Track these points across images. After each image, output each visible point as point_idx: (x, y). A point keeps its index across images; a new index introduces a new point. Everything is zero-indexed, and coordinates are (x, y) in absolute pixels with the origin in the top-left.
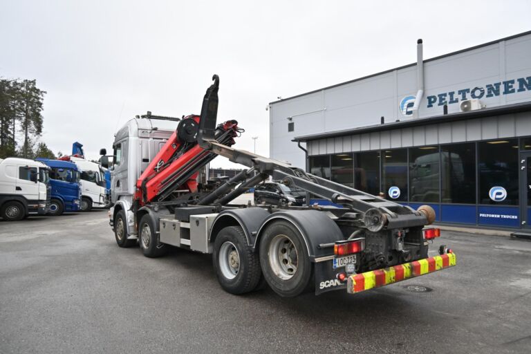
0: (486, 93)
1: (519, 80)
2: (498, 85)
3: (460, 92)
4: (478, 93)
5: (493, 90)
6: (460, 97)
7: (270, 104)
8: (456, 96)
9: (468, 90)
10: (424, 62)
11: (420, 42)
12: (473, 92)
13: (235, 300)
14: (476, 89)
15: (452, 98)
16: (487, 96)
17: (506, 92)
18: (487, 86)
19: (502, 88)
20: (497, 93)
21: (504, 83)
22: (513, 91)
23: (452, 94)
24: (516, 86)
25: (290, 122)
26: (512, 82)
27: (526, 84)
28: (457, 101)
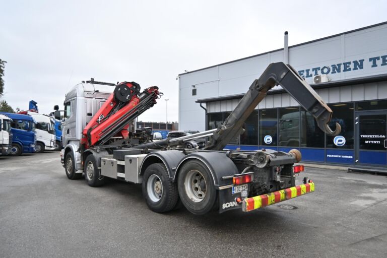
0: (331, 71)
1: (354, 62)
2: (339, 65)
3: (313, 70)
4: (326, 70)
5: (336, 69)
6: (314, 73)
7: (179, 75)
8: (311, 72)
9: (319, 69)
10: (289, 48)
11: (286, 33)
12: (323, 69)
13: (159, 217)
14: (325, 67)
15: (308, 74)
16: (332, 73)
17: (345, 70)
18: (332, 66)
19: (342, 67)
20: (339, 71)
21: (344, 64)
22: (350, 69)
23: (308, 71)
24: (352, 66)
25: (193, 88)
26: (349, 63)
27: (359, 65)
28: (311, 76)
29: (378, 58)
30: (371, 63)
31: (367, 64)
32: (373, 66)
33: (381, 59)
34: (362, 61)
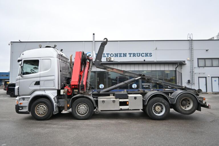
0: (114, 56)
1: (123, 54)
2: (118, 54)
3: (107, 54)
4: (112, 55)
5: (116, 55)
6: (107, 56)
7: (11, 42)
9: (109, 54)
10: (95, 41)
11: (94, 34)
12: (111, 55)
14: (112, 54)
16: (115, 57)
17: (120, 56)
19: (119, 55)
20: (117, 56)
21: (120, 54)
22: (122, 56)
23: (104, 54)
24: (122, 55)
26: (121, 54)
27: (125, 55)
28: (106, 57)
29: (131, 54)
30: (129, 55)
31: (128, 55)
32: (130, 56)
33: (132, 54)
34: (126, 54)
